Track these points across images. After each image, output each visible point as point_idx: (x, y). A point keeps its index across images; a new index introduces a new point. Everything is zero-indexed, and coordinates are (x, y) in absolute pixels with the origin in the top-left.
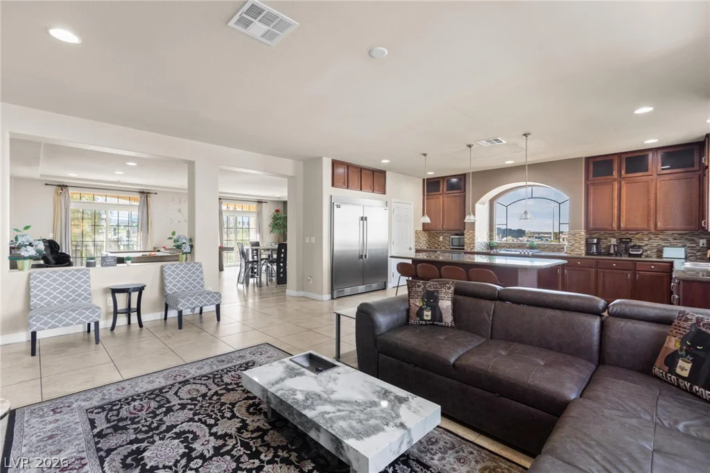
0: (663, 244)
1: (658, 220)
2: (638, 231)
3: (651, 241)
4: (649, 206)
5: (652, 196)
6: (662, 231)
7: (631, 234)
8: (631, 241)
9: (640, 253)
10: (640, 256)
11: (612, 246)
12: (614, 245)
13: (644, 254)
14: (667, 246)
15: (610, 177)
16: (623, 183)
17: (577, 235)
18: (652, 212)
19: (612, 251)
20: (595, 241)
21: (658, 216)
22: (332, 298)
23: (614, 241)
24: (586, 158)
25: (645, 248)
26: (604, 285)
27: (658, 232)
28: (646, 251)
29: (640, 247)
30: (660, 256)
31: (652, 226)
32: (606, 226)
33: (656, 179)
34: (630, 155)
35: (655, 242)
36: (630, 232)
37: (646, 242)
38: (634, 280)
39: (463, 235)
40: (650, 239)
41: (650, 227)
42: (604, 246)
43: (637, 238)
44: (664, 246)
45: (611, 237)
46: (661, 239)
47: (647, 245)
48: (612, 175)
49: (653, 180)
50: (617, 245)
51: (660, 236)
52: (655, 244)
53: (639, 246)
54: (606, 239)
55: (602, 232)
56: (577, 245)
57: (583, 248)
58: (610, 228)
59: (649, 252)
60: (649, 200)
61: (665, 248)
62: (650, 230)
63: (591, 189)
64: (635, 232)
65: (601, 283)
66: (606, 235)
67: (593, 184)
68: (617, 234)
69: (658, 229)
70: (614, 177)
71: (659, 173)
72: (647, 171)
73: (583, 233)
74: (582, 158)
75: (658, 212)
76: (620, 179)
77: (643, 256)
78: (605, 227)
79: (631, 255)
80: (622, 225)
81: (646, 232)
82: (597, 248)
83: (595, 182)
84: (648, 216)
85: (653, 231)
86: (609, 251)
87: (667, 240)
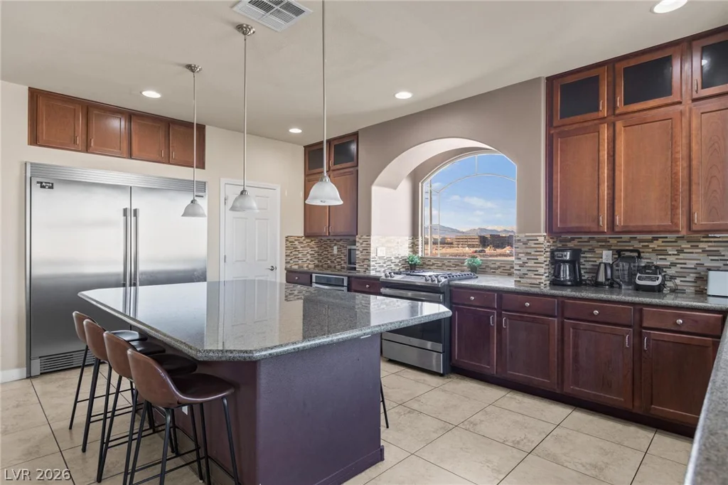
0: (708, 264)
1: (694, 208)
2: (656, 233)
3: (682, 256)
4: (674, 175)
5: (681, 152)
6: (706, 232)
7: (641, 241)
8: (639, 257)
9: (657, 283)
10: (658, 290)
11: (602, 266)
12: (605, 264)
13: (669, 284)
14: (718, 269)
15: (593, 115)
16: (619, 125)
17: (531, 244)
18: (681, 188)
19: (601, 278)
20: (568, 256)
21: (694, 197)
22: (29, 377)
23: (607, 256)
24: (548, 79)
25: (671, 271)
26: (576, 355)
27: (697, 235)
28: (672, 278)
29: (658, 269)
30: (702, 293)
31: (682, 221)
32: (587, 224)
33: (691, 110)
34: (632, 63)
35: (693, 258)
36: (639, 236)
37: (672, 259)
38: (638, 349)
39: (354, 243)
40: (681, 251)
41: (677, 225)
42: (588, 265)
43: (654, 250)
44: (709, 269)
45: (602, 247)
46: (704, 251)
47: (673, 264)
48: (597, 109)
49: (681, 113)
50: (611, 266)
51: (701, 245)
52: (691, 264)
53: (657, 267)
54: (592, 251)
55: (585, 237)
56: (531, 263)
57: (541, 271)
58: (594, 227)
59: (678, 281)
60: (674, 161)
61: (711, 274)
62: (678, 232)
63: (558, 143)
64: (649, 237)
65: (569, 352)
66: (593, 243)
67: (562, 135)
68: (612, 241)
69: (694, 228)
70: (601, 115)
71: (695, 96)
72: (671, 94)
73: (541, 239)
74: (539, 79)
75: (694, 187)
76: (612, 118)
77: (666, 291)
78: (584, 225)
79: (639, 288)
80: (619, 220)
81: (671, 237)
82: (573, 271)
83: (566, 129)
84: (674, 198)
85: (684, 232)
86: (597, 277)
87: (717, 253)
